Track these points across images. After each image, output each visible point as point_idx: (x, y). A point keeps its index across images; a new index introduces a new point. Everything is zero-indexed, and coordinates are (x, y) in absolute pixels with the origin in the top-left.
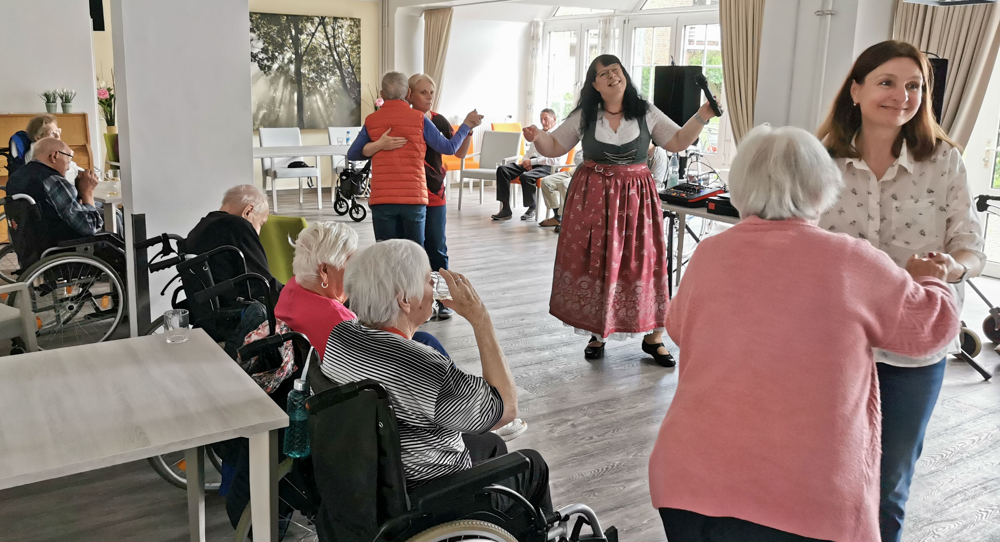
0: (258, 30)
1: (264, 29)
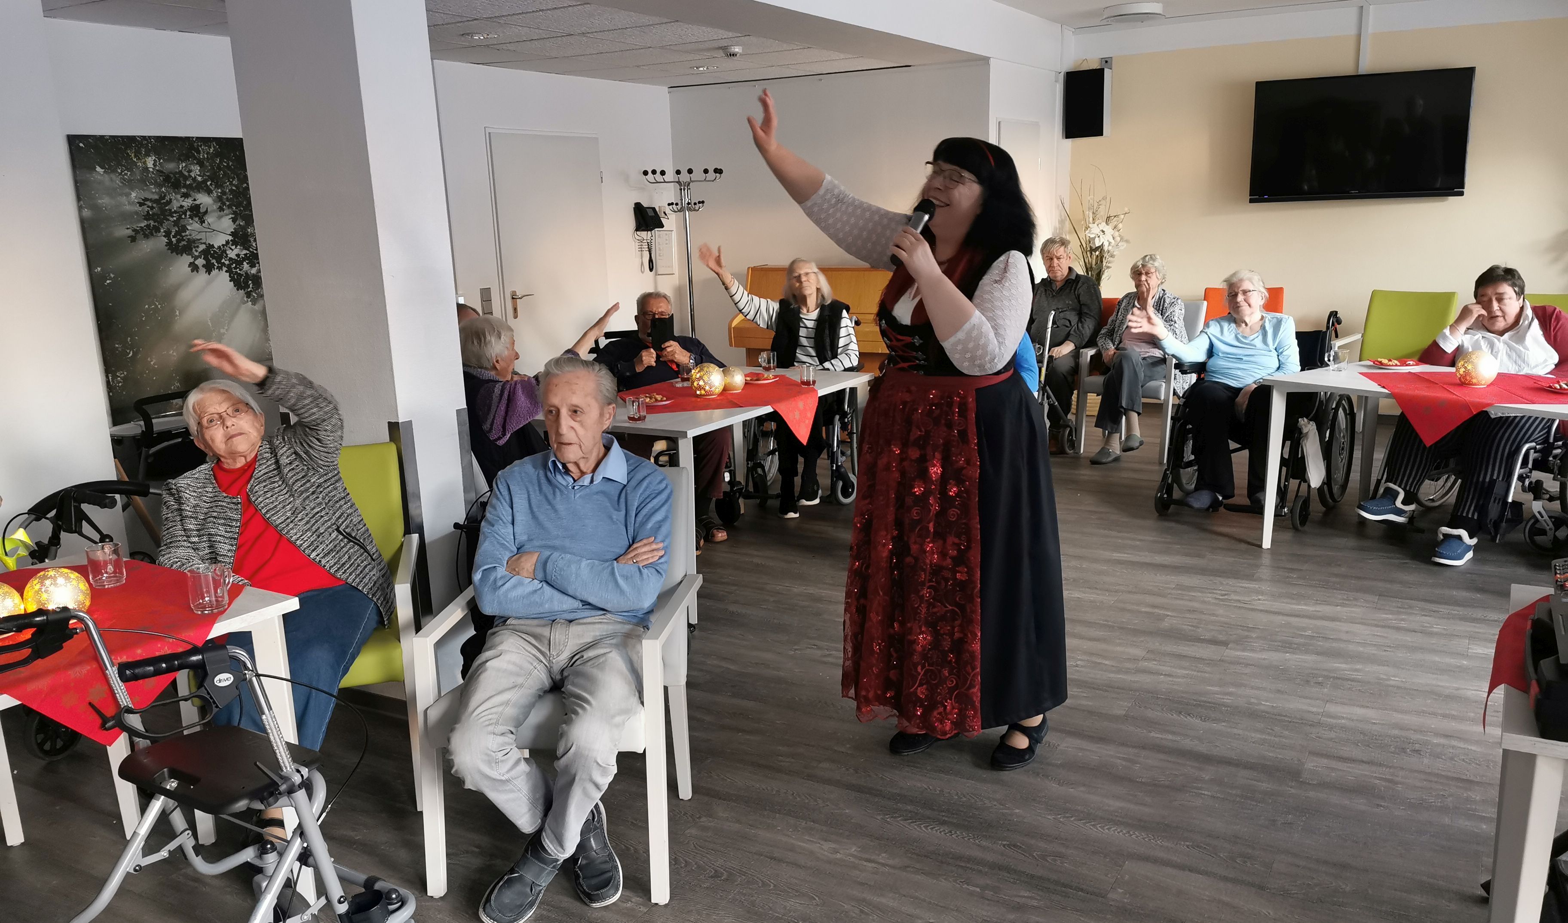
0: (217, 187)
1: (231, 184)
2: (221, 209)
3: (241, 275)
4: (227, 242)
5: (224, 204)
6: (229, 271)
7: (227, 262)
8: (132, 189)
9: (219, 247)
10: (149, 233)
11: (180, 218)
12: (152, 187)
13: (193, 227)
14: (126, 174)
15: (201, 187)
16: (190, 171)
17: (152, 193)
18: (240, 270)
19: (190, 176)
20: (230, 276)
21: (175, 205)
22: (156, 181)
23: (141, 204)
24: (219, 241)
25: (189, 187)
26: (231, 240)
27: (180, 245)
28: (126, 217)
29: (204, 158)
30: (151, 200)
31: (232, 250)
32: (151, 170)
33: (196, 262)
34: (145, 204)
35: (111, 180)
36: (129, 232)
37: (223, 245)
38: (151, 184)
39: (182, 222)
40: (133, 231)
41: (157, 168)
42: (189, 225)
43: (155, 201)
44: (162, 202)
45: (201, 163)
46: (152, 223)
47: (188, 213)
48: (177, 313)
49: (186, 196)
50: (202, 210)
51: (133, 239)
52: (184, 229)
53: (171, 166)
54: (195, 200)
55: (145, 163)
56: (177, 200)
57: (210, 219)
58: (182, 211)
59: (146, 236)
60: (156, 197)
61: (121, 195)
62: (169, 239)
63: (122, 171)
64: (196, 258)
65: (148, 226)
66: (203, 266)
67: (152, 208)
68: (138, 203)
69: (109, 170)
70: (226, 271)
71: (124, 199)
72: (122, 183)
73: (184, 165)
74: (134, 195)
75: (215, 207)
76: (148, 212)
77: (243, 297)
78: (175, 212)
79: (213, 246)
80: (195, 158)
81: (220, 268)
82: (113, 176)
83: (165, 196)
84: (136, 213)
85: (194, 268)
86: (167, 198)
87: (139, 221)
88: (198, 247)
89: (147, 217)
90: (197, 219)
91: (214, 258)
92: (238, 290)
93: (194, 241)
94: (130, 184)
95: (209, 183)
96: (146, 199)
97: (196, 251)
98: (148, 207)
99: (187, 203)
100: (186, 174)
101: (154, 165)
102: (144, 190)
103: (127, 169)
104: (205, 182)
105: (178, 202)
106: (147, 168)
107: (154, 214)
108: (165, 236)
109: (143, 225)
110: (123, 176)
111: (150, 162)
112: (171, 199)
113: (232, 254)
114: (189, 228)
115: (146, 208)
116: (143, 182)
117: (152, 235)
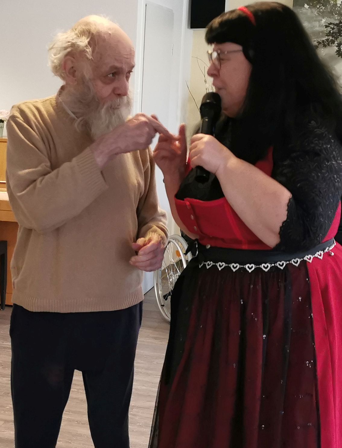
8: (323, 18)
12: (336, 16)
14: (322, 8)
23: (326, 27)
30: (334, 24)
32: (339, 5)
34: (328, 26)
35: (312, 12)
40: (317, 42)
43: (337, 25)
46: (331, 38)
59: (325, 46)
60: (337, 22)
61: (315, 21)
63: (320, 7)
65: (327, 40)
67: (333, 29)
68: (325, 26)
69: (312, 6)
71: (317, 24)
72: (318, 14)
74: (324, 20)
76: (330, 31)
82: (313, 10)
84: (322, 32)
87: (322, 37)
89: (329, 34)
94: (323, 14)
96: (331, 24)
98: (331, 28)
102: (330, 18)
103: (323, 6)
106: (336, 4)
107: (333, 33)
108: (337, 46)
109: (324, 39)
110: (320, 9)
115: (329, 29)
116: (331, 13)
117: (329, 45)
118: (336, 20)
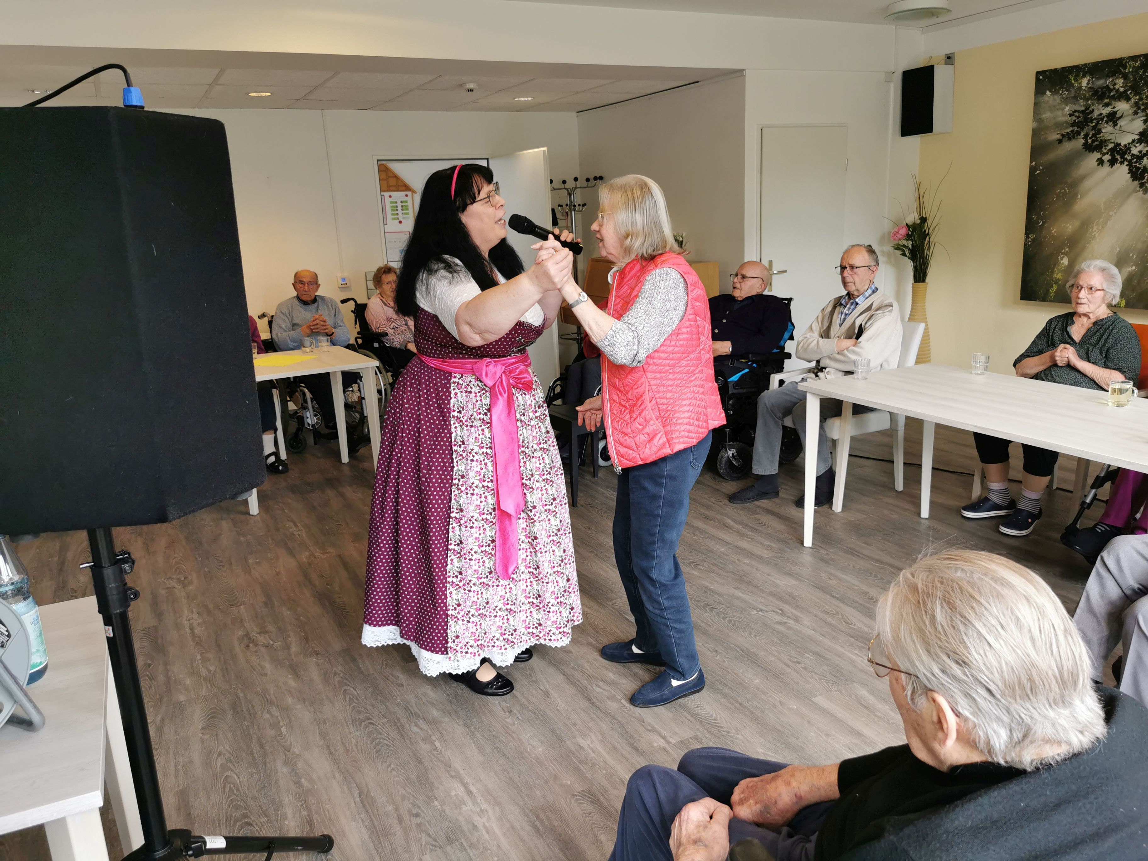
0: (1135, 95)
2: (1135, 113)
3: (1139, 168)
4: (1133, 141)
5: (1139, 108)
6: (1130, 165)
7: (1129, 158)
8: (1067, 105)
9: (1125, 145)
10: (1070, 137)
11: (1098, 123)
12: (1081, 101)
13: (1107, 130)
14: (1065, 94)
15: (1123, 96)
16: (1115, 84)
17: (1080, 106)
18: (1140, 164)
19: (1114, 89)
20: (1129, 169)
21: (1096, 114)
22: (1085, 97)
23: (1071, 115)
24: (1125, 140)
25: (1113, 98)
26: (1138, 139)
27: (1094, 144)
28: (1058, 125)
29: (1129, 72)
30: (1079, 111)
31: (1136, 147)
32: (1084, 88)
33: (1103, 158)
34: (1073, 115)
35: (1054, 100)
36: (1059, 137)
37: (1129, 144)
38: (1081, 99)
39: (1099, 127)
40: (1061, 135)
41: (1090, 86)
42: (1104, 128)
43: (1082, 112)
44: (1086, 113)
45: (1125, 77)
46: (1076, 129)
47: (1105, 119)
48: (1079, 197)
49: (1107, 105)
50: (1118, 116)
51: (1060, 141)
52: (1100, 131)
53: (1100, 83)
54: (1114, 108)
55: (1080, 83)
56: (1098, 109)
57: (1122, 123)
58: (1101, 117)
59: (1070, 139)
60: (1083, 108)
61: (1058, 109)
62: (1087, 141)
63: (1062, 92)
64: (1104, 154)
65: (1072, 131)
66: (1108, 161)
67: (1078, 117)
69: (1054, 93)
70: (1127, 165)
71: (1060, 113)
72: (1061, 101)
73: (1111, 80)
74: (1067, 108)
75: (1131, 112)
76: (1075, 121)
77: (1136, 187)
78: (1095, 119)
79: (1119, 145)
80: (1121, 73)
81: (1122, 163)
82: (1056, 97)
83: (1089, 107)
84: (1066, 122)
85: (1101, 162)
86: (1091, 109)
87: (1067, 128)
88: (1107, 146)
89: (1073, 125)
90: (1111, 123)
91: (1118, 153)
92: (1133, 180)
93: (1106, 141)
94: (1066, 101)
95: (1129, 93)
96: (1075, 111)
97: (1105, 149)
98: (1076, 117)
99: (1108, 110)
100: (1112, 87)
101: (1088, 84)
102: (1075, 104)
103: (1067, 90)
104: (1125, 92)
105: (1101, 110)
106: (1081, 87)
107: (1079, 122)
108: (1083, 138)
109: (1068, 130)
110: (1062, 95)
111: (1084, 82)
112: (1093, 110)
113: (1135, 151)
114: (1103, 130)
115: (1074, 118)
116: (1076, 98)
117: (1074, 137)
118: (1081, 106)
